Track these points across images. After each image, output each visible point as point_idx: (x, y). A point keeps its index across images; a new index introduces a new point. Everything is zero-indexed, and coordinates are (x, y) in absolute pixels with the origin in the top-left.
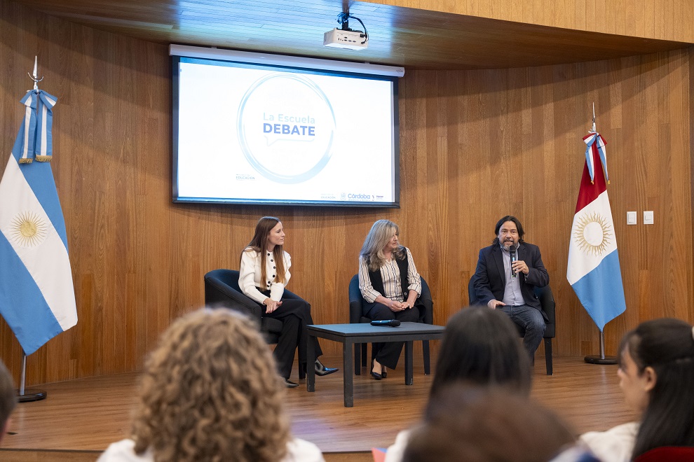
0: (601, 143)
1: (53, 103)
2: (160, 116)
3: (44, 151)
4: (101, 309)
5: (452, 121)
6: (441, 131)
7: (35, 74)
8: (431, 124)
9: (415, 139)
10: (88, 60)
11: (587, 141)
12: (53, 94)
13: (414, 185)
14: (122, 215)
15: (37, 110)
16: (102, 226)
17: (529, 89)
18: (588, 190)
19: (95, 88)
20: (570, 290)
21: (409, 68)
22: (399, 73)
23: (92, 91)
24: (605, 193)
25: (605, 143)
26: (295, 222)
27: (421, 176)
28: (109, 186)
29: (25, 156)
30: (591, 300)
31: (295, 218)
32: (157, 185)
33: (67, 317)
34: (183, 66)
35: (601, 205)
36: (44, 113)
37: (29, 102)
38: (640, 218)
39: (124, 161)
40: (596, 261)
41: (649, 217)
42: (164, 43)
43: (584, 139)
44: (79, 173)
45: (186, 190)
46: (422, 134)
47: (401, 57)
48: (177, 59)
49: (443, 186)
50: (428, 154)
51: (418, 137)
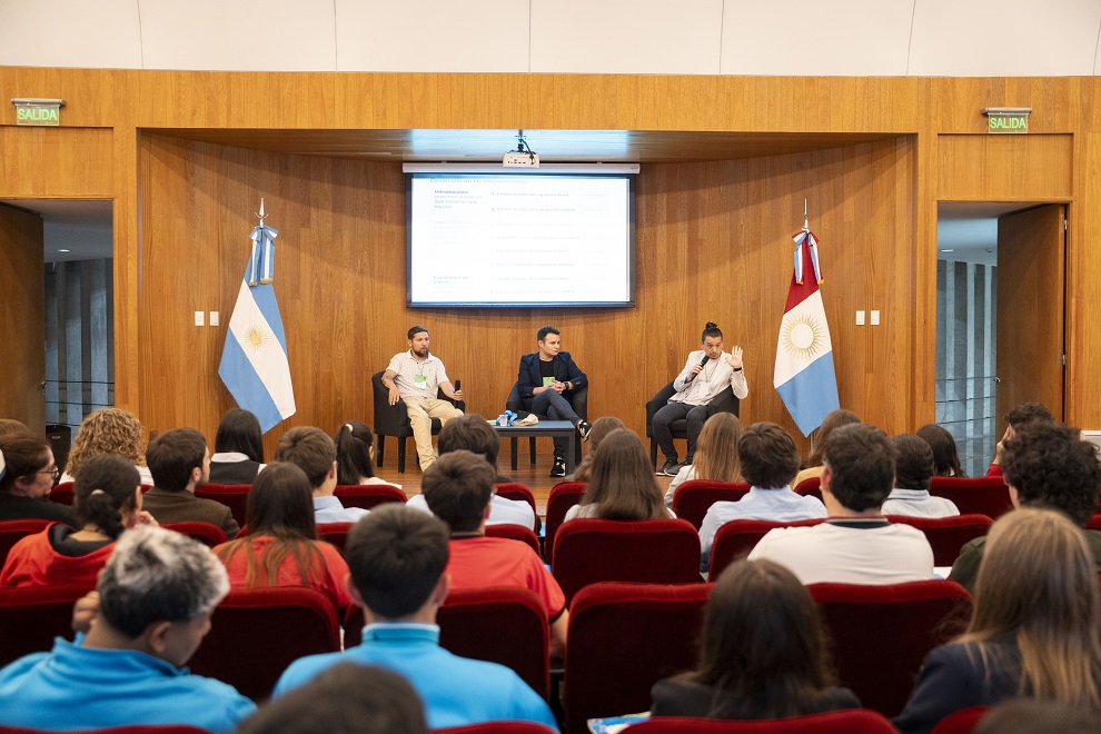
0: (812, 241)
1: (274, 235)
2: (396, 228)
3: (267, 276)
4: (340, 402)
5: (692, 216)
6: (682, 226)
7: (262, 213)
8: (671, 220)
9: (655, 236)
10: (327, 187)
11: (796, 239)
12: (274, 227)
13: (653, 283)
14: (360, 319)
15: (261, 242)
16: (341, 331)
17: (768, 180)
18: (798, 293)
19: (334, 210)
20: (775, 394)
21: (645, 165)
22: (637, 170)
23: (330, 213)
24: (818, 293)
25: (817, 241)
26: (533, 322)
27: (660, 275)
28: (347, 296)
29: (252, 281)
30: (795, 404)
31: (533, 318)
32: (393, 291)
33: (287, 408)
34: (416, 182)
35: (813, 305)
36: (268, 243)
37: (255, 236)
38: (868, 318)
39: (362, 273)
40: (803, 363)
41: (875, 318)
42: (400, 163)
43: (793, 237)
44: (319, 286)
45: (419, 295)
46: (662, 230)
47: (637, 157)
48: (410, 176)
49: (682, 283)
50: (668, 251)
51: (659, 233)
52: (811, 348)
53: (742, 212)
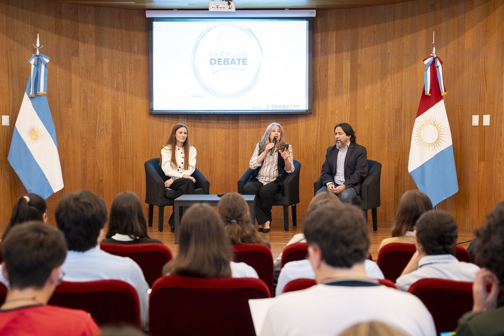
0: (438, 63)
1: (47, 61)
2: (142, 58)
3: (42, 89)
4: (102, 181)
5: (354, 48)
6: (346, 55)
7: (38, 44)
8: (339, 50)
9: (327, 62)
10: (91, 27)
11: (426, 62)
13: (326, 96)
14: (116, 122)
15: (37, 65)
16: (102, 130)
18: (427, 102)
19: (96, 44)
22: (313, 14)
23: (93, 46)
24: (442, 102)
25: (442, 63)
26: (240, 125)
27: (331, 90)
28: (107, 105)
29: (31, 93)
30: (424, 184)
31: (240, 122)
32: (140, 102)
33: (57, 183)
34: (155, 24)
35: (438, 111)
36: (43, 67)
37: (32, 61)
38: (481, 120)
39: (117, 89)
40: (430, 154)
41: (487, 120)
42: (144, 10)
43: (424, 61)
44: (85, 98)
45: (158, 106)
46: (332, 58)
47: (314, 4)
48: (152, 20)
49: (346, 96)
50: (336, 73)
51: (330, 61)
52: (437, 142)
53: (390, 44)
